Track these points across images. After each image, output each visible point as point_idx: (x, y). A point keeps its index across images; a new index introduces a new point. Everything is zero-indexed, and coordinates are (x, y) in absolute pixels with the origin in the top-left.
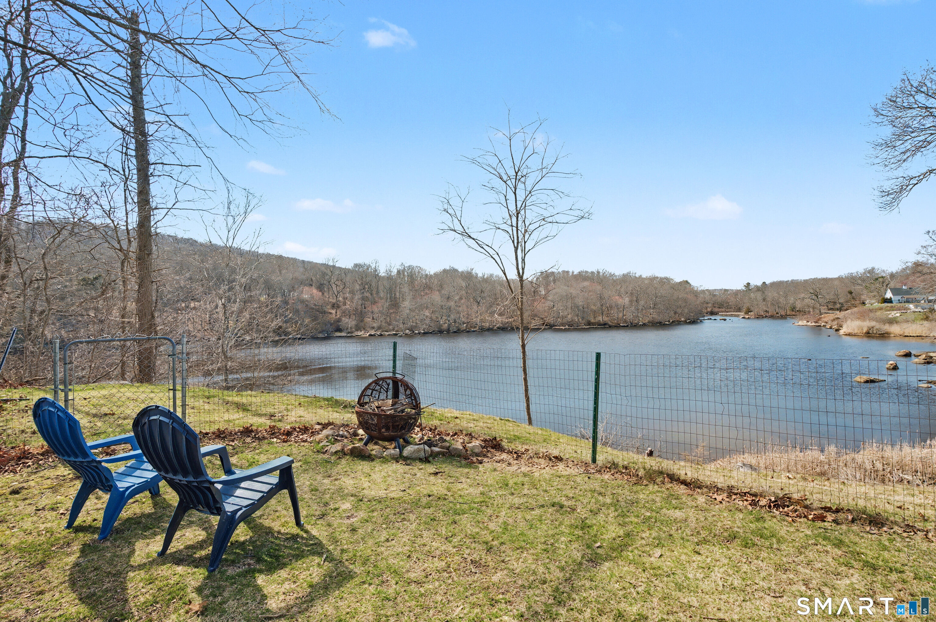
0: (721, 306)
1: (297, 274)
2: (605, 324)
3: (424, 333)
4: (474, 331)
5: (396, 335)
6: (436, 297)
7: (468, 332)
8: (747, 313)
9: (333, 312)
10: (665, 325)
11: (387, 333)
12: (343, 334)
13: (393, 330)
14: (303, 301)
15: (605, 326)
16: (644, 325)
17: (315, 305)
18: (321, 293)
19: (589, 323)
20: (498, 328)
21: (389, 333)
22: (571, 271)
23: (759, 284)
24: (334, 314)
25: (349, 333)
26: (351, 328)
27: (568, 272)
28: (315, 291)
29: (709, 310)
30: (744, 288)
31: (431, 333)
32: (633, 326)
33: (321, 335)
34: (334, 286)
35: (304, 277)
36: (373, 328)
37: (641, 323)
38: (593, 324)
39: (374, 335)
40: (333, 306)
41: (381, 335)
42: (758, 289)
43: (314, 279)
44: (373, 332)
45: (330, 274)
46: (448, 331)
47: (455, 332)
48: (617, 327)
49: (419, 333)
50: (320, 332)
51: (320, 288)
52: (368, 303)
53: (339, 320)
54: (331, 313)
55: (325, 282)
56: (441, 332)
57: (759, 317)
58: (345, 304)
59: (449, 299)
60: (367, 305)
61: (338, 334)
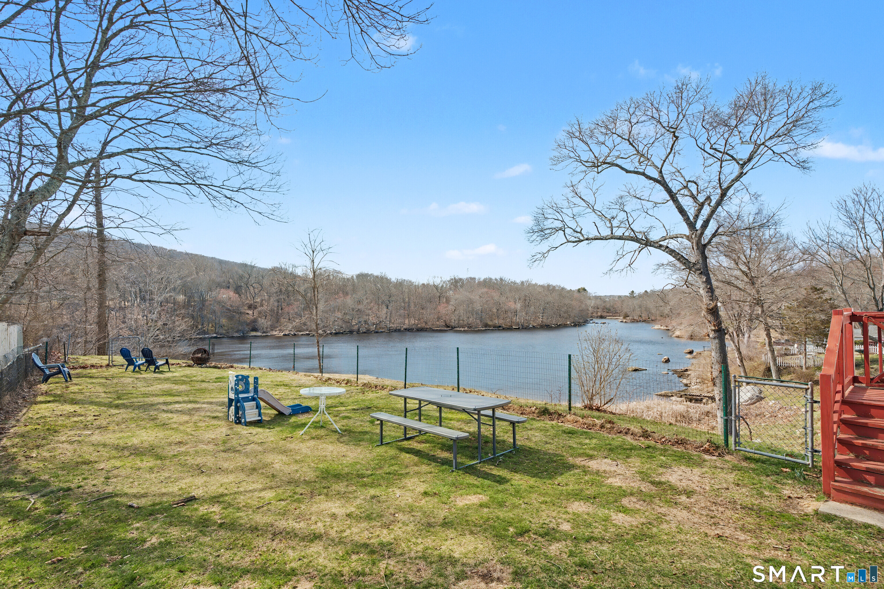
0: (609, 311)
1: (213, 276)
2: (500, 327)
3: (336, 334)
4: (382, 332)
5: (309, 334)
6: (349, 301)
7: (377, 332)
8: (624, 318)
9: (250, 312)
10: (552, 327)
12: (259, 334)
13: (307, 330)
14: (219, 303)
15: (499, 328)
16: (534, 328)
17: (231, 306)
18: (237, 295)
19: (486, 325)
20: (405, 329)
21: (302, 333)
22: (477, 278)
23: (643, 291)
24: (251, 314)
25: (264, 332)
26: (267, 328)
27: (475, 278)
28: (231, 294)
29: (599, 314)
30: (629, 295)
31: (342, 333)
32: (524, 328)
33: (236, 335)
34: (251, 288)
35: (222, 280)
36: (288, 328)
37: (531, 326)
38: (490, 326)
39: (288, 335)
40: (250, 307)
41: (295, 335)
42: (640, 296)
43: (231, 281)
44: (287, 332)
45: (248, 277)
46: (358, 332)
47: (365, 333)
48: (509, 329)
49: (331, 334)
50: (237, 332)
51: (238, 290)
52: (284, 305)
53: (255, 321)
54: (248, 314)
55: (242, 284)
56: (351, 332)
57: (634, 321)
58: (262, 305)
59: (359, 302)
60: (283, 307)
61: (254, 334)
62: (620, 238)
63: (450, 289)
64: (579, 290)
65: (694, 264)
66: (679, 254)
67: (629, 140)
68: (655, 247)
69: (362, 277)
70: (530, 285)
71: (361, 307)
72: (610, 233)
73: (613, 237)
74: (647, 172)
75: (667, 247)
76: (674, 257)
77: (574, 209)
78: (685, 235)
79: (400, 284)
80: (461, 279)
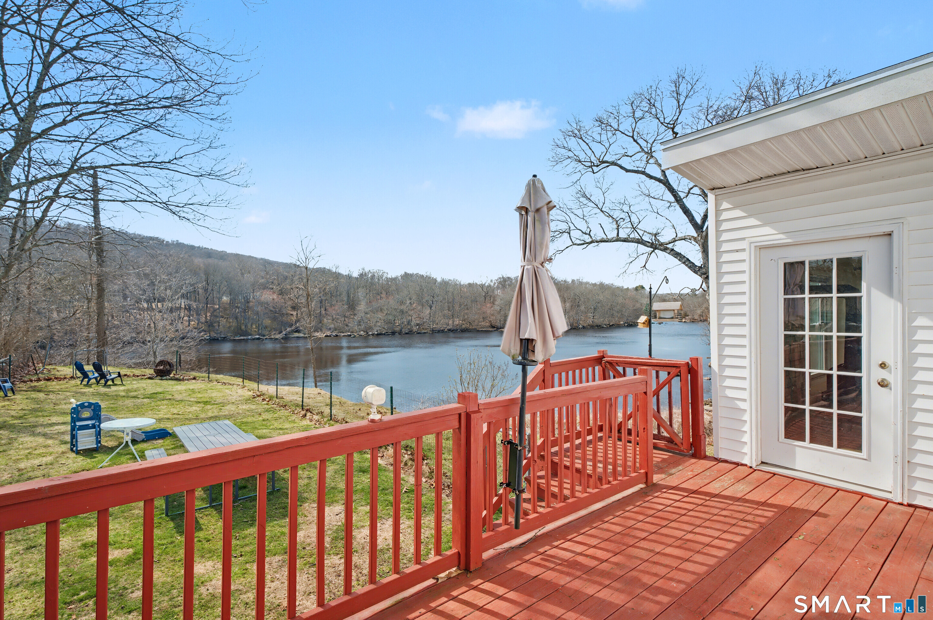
1: (257, 278)
3: (378, 335)
4: (425, 333)
5: (351, 335)
6: (392, 301)
7: (418, 333)
9: (295, 313)
10: (603, 327)
11: (343, 334)
12: (301, 335)
13: (349, 331)
14: (262, 304)
16: (584, 328)
17: (274, 307)
18: (281, 297)
20: (449, 330)
24: (295, 315)
25: (307, 333)
26: (309, 329)
28: (276, 295)
31: (384, 334)
32: (573, 329)
33: (279, 336)
34: (295, 289)
35: (266, 281)
36: (330, 329)
37: (582, 326)
39: (330, 336)
40: (294, 308)
41: (337, 336)
43: (275, 281)
44: (329, 333)
46: (401, 332)
47: (407, 333)
49: (373, 335)
50: (280, 333)
51: (281, 291)
52: (327, 306)
53: (298, 322)
54: (292, 315)
55: (286, 285)
56: (393, 333)
57: (693, 321)
58: (305, 306)
59: (402, 303)
60: (327, 308)
61: (296, 335)
62: (625, 240)
63: (498, 288)
64: (636, 289)
65: (700, 267)
66: (684, 257)
67: (633, 137)
68: (661, 250)
69: (406, 276)
70: (581, 283)
71: (403, 307)
72: (615, 235)
73: (618, 239)
74: (648, 171)
75: (673, 250)
76: (679, 260)
77: (584, 209)
78: (693, 237)
79: (445, 284)
80: (509, 278)
